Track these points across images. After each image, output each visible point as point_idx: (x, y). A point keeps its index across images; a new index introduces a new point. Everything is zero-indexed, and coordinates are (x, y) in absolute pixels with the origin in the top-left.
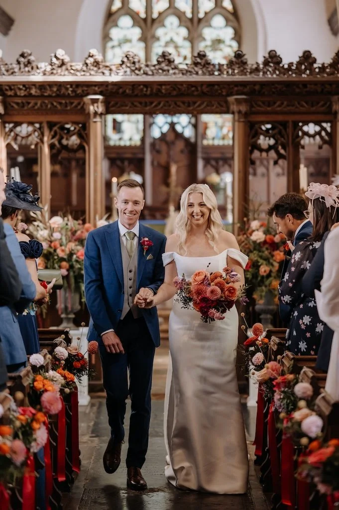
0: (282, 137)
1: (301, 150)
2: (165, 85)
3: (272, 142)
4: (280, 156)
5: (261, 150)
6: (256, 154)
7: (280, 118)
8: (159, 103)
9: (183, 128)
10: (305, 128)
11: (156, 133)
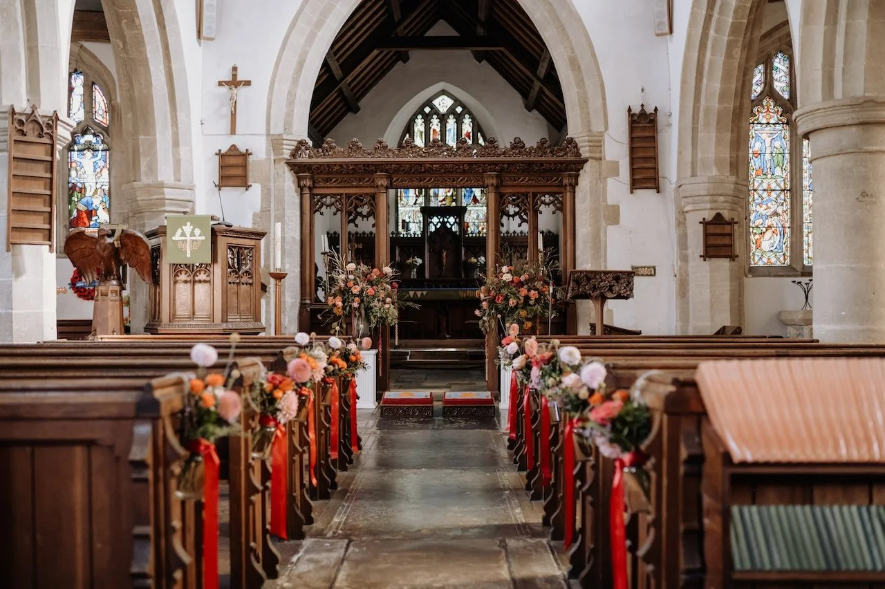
0: (525, 205)
1: (539, 215)
2: (435, 164)
3: (517, 209)
4: (523, 220)
5: (509, 216)
6: (504, 219)
7: (523, 190)
8: (431, 179)
9: (452, 226)
10: (543, 198)
11: (432, 229)
